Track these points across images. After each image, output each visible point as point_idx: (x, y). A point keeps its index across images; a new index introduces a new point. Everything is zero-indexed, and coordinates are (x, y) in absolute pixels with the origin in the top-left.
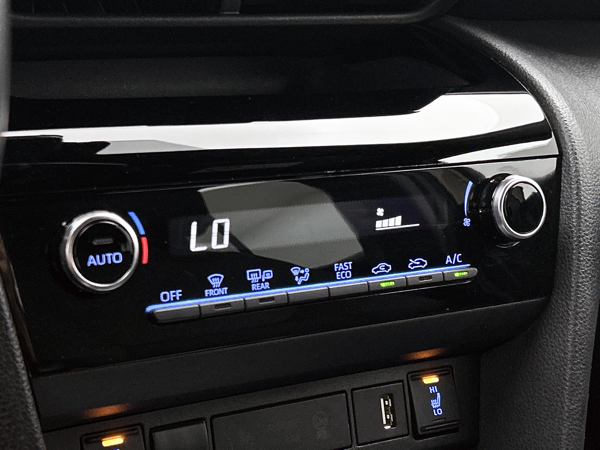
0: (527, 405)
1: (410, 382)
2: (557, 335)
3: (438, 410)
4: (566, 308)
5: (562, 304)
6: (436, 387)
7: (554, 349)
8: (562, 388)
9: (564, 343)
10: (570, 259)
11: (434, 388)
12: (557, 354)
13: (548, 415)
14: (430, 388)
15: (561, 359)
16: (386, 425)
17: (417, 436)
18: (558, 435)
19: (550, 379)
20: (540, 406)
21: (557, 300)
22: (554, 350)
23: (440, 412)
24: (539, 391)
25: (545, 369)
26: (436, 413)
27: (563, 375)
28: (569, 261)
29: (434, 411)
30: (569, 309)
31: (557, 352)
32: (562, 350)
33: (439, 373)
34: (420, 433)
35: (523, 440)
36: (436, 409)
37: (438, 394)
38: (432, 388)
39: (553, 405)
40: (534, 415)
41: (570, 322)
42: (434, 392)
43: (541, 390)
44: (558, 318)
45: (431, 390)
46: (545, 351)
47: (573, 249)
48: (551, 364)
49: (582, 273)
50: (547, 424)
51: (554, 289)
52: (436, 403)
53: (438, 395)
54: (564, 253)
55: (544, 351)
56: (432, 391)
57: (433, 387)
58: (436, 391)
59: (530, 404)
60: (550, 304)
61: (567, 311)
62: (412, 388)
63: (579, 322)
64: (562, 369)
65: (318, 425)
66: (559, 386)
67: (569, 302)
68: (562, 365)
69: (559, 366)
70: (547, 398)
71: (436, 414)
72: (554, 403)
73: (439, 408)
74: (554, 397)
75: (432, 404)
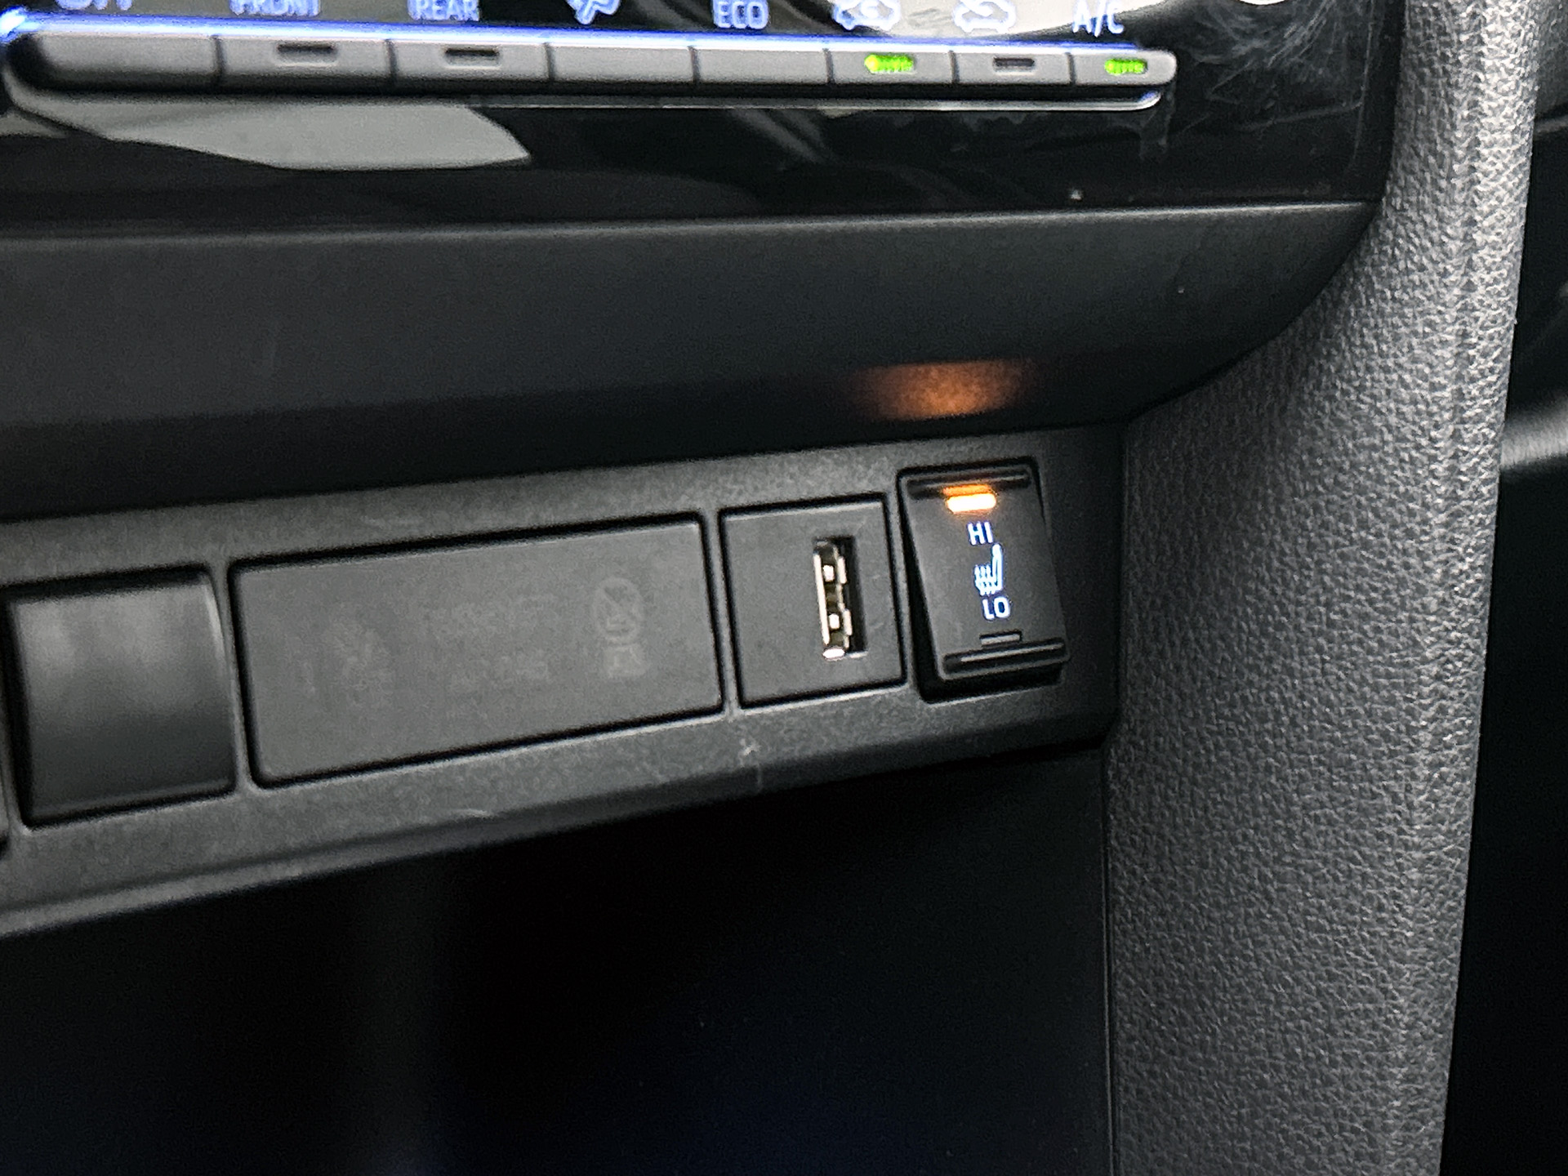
0: (1296, 578)
1: (908, 502)
2: (1403, 330)
3: (997, 601)
4: (1435, 235)
5: (1424, 222)
6: (987, 525)
7: (1395, 376)
8: (1426, 506)
9: (1431, 353)
10: (1448, 67)
11: (983, 528)
12: (1404, 393)
13: (1371, 602)
14: (970, 527)
15: (1422, 407)
16: (831, 645)
17: (931, 690)
18: (1407, 665)
19: (1379, 479)
20: (1345, 576)
21: (1403, 209)
22: (1393, 381)
23: (1002, 610)
24: (1341, 525)
25: (1360, 448)
26: (992, 610)
27: (1425, 459)
28: (1445, 72)
29: (985, 603)
30: (1447, 235)
31: (1406, 387)
32: (1425, 378)
33: (998, 479)
34: (943, 675)
35: (1283, 698)
36: (991, 598)
37: (997, 549)
38: (975, 529)
39: (1389, 566)
40: (1322, 609)
41: (1453, 278)
42: (982, 541)
43: (1346, 519)
44: (1408, 272)
45: (973, 534)
46: (1361, 389)
47: (1459, 32)
48: (1384, 429)
49: (1489, 113)
50: (1371, 635)
51: (1391, 176)
52: (989, 580)
53: (994, 552)
54: (1429, 49)
55: (1355, 388)
56: (977, 538)
57: (979, 526)
58: (990, 540)
59: (1306, 573)
60: (1377, 228)
61: (1443, 243)
62: (913, 524)
63: (1482, 280)
64: (1424, 442)
65: (609, 625)
66: (1412, 499)
67: (1447, 213)
68: (1422, 428)
69: (1414, 434)
70: (1366, 545)
71: (990, 616)
72: (1394, 559)
73: (998, 594)
74: (1393, 538)
75: (979, 583)
